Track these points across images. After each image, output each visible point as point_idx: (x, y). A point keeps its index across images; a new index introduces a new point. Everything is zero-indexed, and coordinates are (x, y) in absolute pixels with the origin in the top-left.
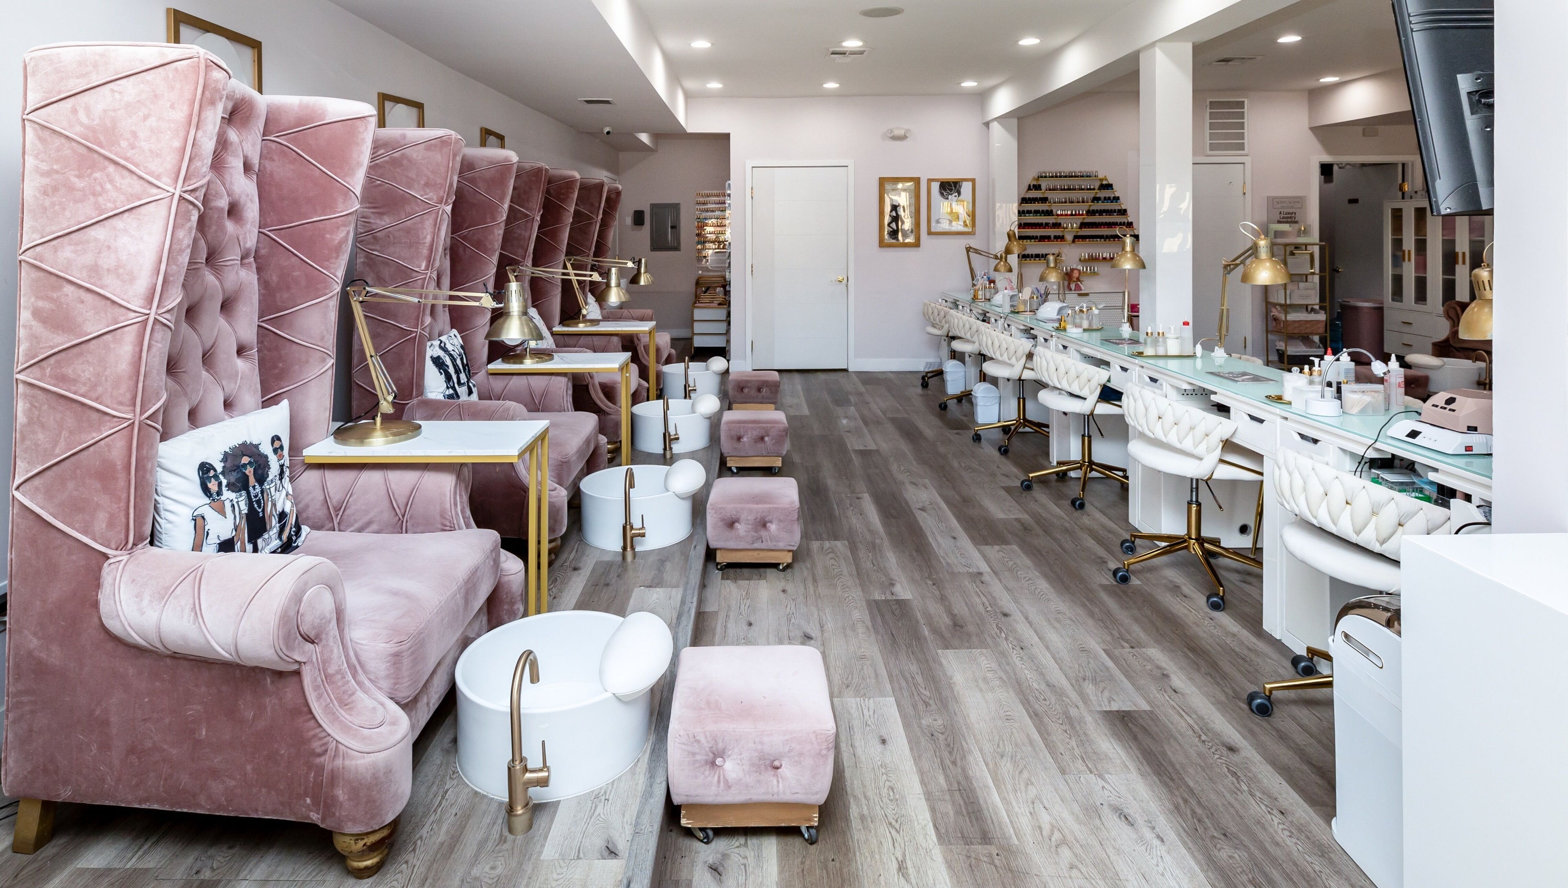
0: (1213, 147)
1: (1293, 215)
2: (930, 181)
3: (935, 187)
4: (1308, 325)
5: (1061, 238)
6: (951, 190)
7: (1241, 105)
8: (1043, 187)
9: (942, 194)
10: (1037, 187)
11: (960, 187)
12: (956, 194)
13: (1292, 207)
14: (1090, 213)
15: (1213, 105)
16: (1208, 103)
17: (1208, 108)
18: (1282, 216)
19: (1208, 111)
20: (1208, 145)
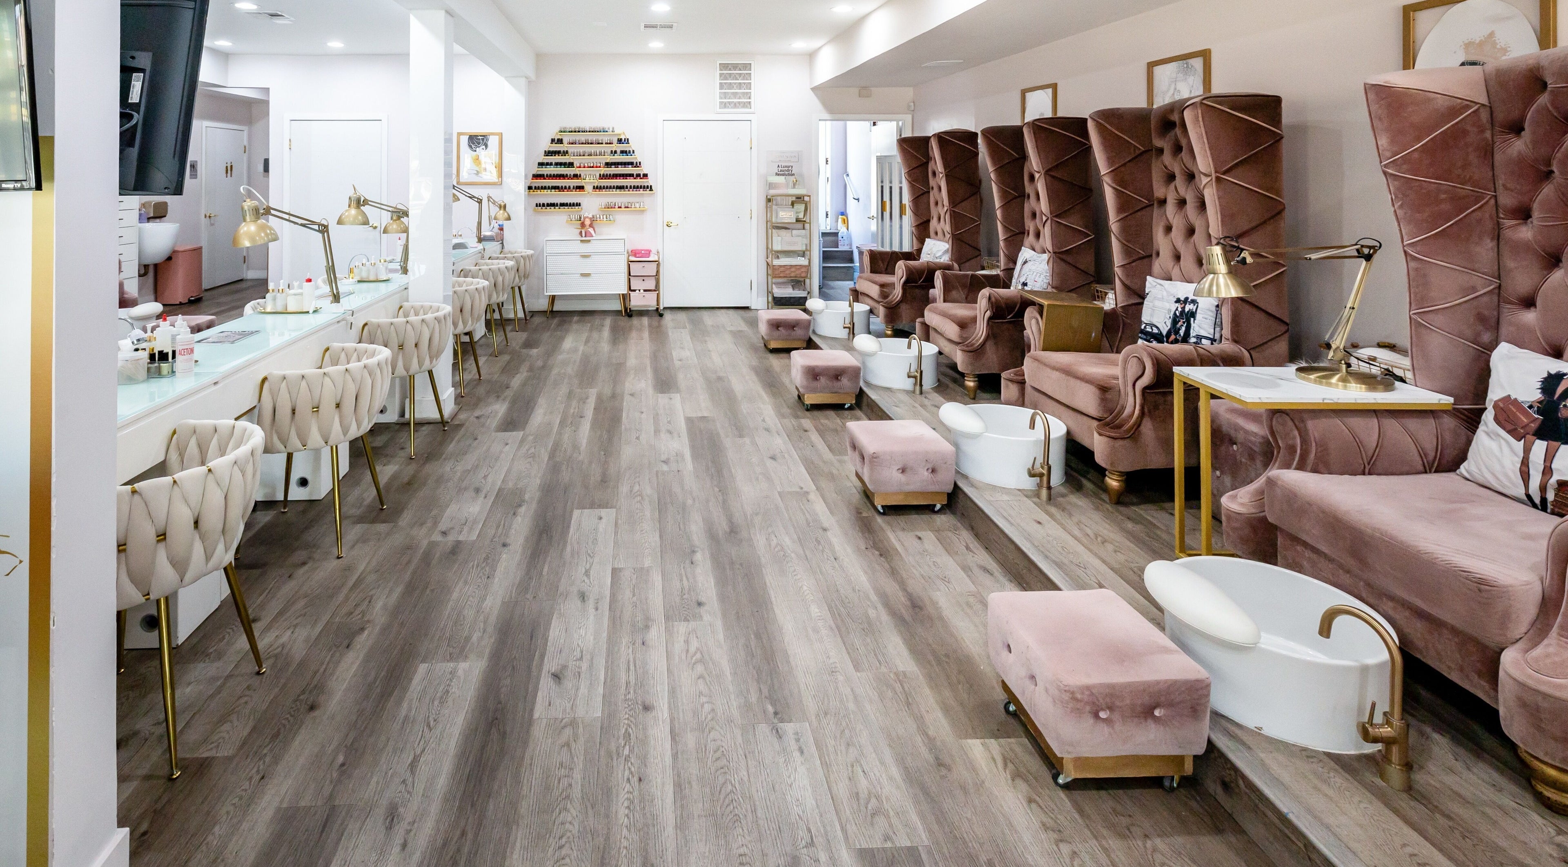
0: (724, 105)
1: (790, 169)
2: (459, 134)
3: (464, 140)
4: (793, 270)
5: (581, 188)
6: (479, 143)
7: (748, 66)
8: (565, 141)
9: (470, 147)
10: (560, 141)
11: (487, 140)
12: (484, 147)
13: (789, 161)
14: (608, 165)
15: (724, 66)
16: (718, 65)
17: (718, 69)
18: (780, 169)
19: (719, 72)
20: (718, 104)
